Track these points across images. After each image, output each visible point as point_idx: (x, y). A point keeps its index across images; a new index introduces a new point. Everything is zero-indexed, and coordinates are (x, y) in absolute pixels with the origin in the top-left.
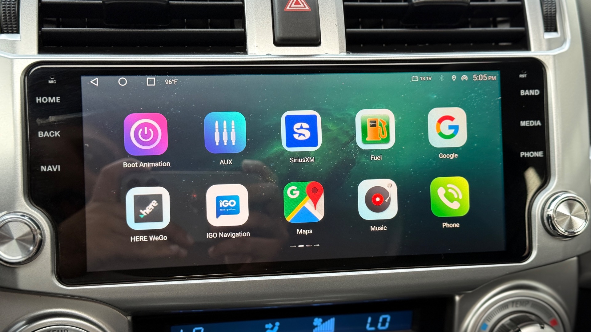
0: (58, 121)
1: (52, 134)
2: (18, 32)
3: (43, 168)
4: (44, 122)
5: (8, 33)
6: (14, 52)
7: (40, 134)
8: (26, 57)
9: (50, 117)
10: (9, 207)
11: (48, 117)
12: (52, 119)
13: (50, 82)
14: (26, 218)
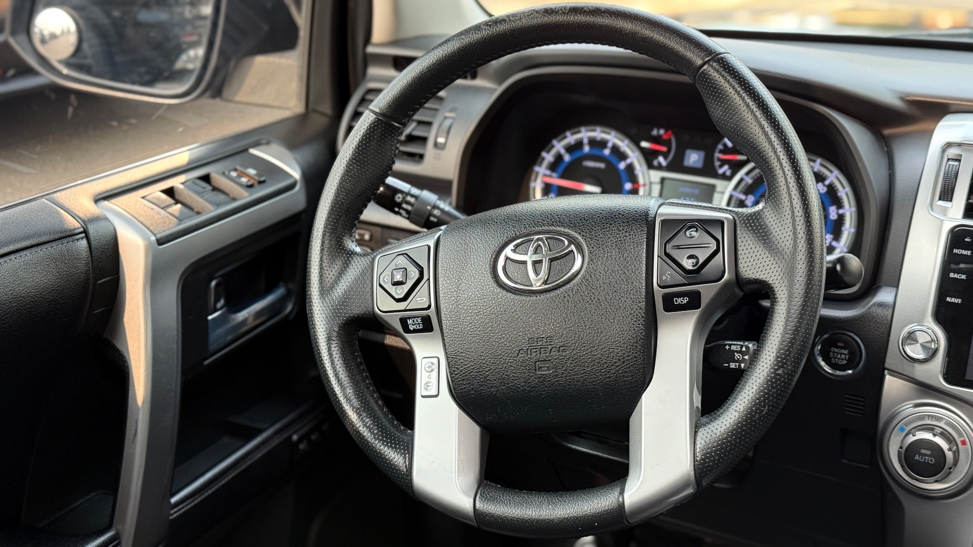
0: (966, 268)
1: (960, 276)
2: (951, 201)
3: (948, 299)
4: (956, 267)
5: (944, 200)
6: (945, 214)
7: (952, 275)
8: (952, 219)
9: (961, 264)
10: (920, 322)
11: (959, 264)
12: (962, 266)
13: (966, 240)
14: (930, 331)
